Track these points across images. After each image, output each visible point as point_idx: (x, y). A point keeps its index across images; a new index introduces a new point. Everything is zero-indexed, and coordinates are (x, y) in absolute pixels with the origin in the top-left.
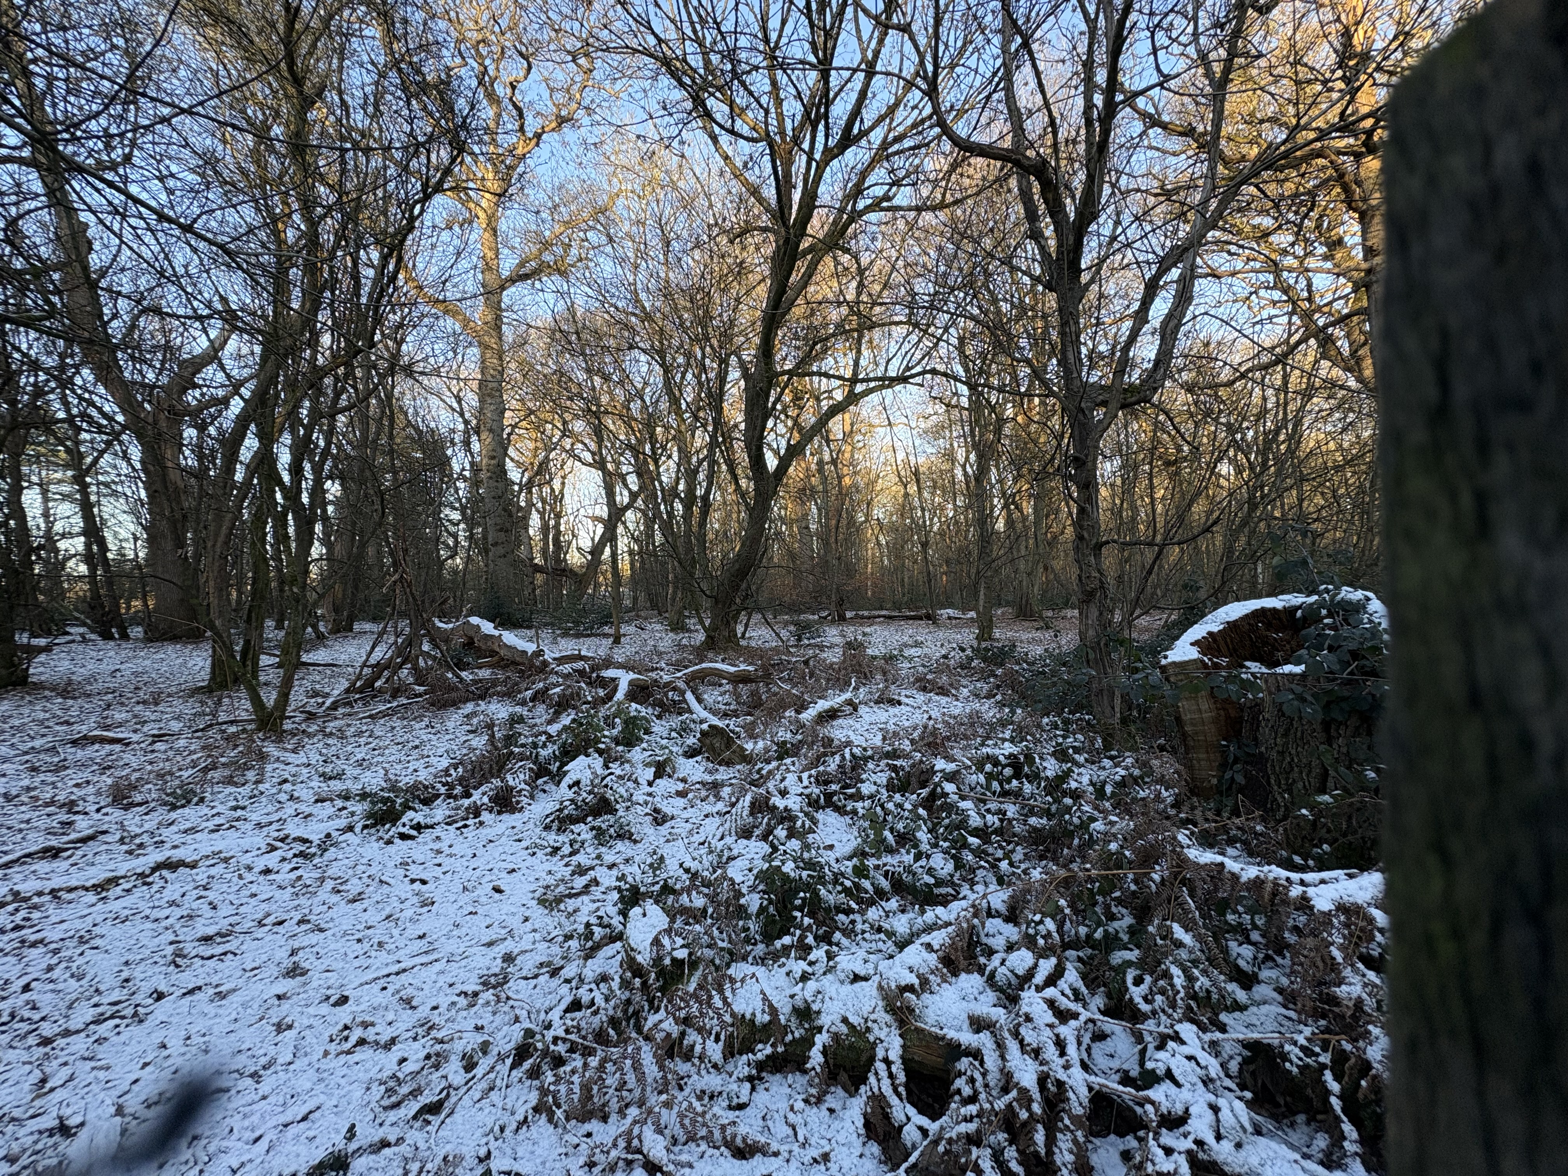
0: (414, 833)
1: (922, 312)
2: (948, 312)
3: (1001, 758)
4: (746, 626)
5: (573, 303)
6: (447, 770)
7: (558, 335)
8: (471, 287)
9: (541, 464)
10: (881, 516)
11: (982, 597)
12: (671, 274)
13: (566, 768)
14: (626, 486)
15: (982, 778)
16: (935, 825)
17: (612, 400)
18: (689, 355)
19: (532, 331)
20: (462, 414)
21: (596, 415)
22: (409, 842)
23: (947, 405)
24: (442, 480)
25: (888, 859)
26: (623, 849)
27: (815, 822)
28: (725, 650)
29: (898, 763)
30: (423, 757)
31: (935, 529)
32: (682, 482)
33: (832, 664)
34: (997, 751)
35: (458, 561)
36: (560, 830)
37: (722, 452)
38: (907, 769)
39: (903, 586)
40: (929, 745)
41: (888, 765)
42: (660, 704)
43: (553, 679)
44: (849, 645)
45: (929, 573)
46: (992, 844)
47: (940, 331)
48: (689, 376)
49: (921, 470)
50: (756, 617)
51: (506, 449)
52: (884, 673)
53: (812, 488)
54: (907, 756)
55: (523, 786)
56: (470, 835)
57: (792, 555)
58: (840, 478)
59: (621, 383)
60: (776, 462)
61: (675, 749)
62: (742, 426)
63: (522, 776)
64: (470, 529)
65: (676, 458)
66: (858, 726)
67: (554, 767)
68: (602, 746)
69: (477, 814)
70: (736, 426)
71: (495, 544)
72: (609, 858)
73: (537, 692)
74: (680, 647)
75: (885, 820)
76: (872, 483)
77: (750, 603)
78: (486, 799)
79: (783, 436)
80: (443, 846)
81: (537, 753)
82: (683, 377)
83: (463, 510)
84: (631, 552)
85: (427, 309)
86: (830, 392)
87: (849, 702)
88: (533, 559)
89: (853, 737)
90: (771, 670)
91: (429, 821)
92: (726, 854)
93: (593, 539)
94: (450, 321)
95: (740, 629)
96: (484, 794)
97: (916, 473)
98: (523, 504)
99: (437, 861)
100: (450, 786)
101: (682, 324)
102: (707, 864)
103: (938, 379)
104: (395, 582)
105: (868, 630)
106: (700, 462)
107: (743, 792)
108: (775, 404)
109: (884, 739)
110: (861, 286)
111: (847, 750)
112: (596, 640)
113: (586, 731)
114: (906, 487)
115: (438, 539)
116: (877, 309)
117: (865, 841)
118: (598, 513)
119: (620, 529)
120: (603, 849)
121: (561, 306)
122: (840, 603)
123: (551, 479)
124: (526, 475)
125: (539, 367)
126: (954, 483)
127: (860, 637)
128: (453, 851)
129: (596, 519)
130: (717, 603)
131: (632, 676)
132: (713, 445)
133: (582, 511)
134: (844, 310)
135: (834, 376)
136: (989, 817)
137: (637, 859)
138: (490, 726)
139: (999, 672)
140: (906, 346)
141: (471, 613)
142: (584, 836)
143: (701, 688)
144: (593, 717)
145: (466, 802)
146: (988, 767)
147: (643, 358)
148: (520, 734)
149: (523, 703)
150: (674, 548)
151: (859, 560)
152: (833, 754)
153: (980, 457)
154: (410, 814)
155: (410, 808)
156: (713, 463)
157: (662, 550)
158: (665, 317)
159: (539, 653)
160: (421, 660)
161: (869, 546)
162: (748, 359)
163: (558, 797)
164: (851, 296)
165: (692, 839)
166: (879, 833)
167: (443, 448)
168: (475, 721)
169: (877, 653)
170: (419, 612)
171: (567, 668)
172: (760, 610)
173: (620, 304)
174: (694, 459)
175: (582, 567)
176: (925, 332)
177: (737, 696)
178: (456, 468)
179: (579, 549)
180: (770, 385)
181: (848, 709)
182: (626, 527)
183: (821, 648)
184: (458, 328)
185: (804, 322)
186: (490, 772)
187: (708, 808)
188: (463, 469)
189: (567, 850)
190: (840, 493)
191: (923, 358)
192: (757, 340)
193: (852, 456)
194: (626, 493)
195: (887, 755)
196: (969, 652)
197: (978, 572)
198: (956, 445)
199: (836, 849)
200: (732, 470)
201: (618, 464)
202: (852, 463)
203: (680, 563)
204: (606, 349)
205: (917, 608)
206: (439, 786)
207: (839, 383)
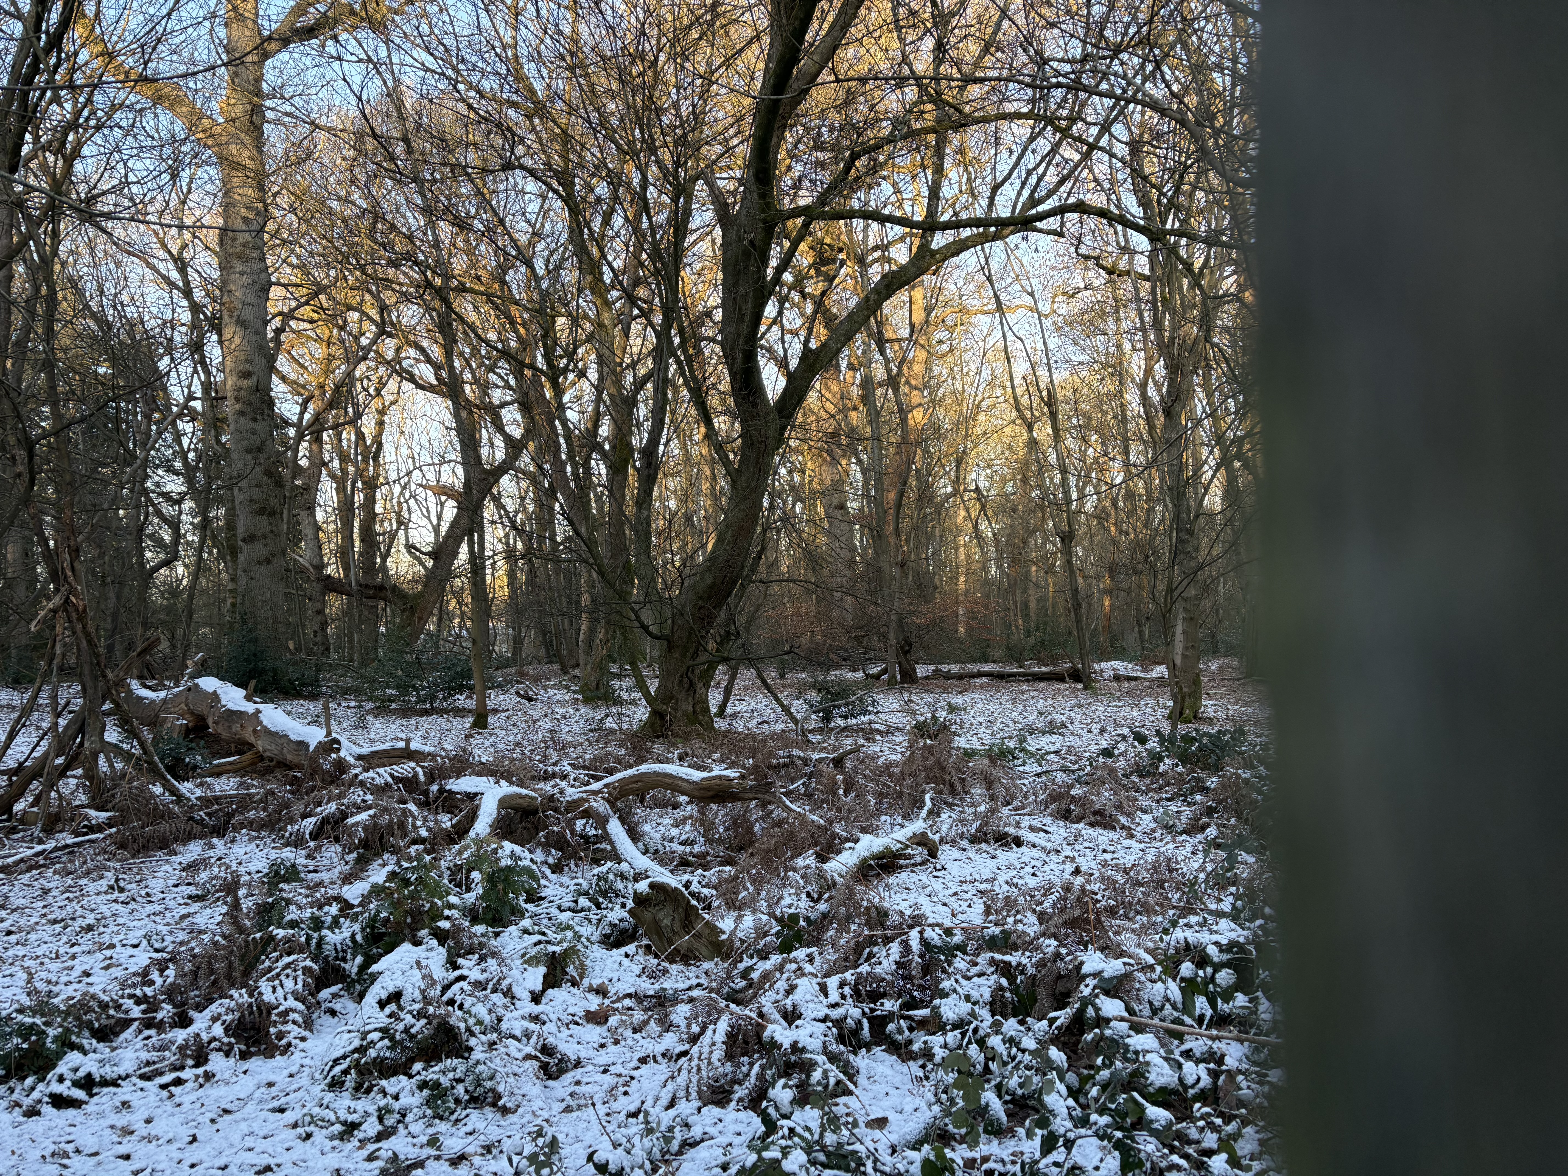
0: (79, 1094)
1: (1058, 93)
2: (1110, 95)
3: (1212, 950)
4: (728, 692)
5: (397, 81)
6: (145, 973)
7: (370, 144)
8: (204, 53)
9: (337, 388)
10: (983, 484)
11: (1179, 636)
12: (582, 27)
13: (375, 968)
14: (500, 428)
15: (1174, 990)
16: (1084, 1080)
17: (472, 266)
18: (615, 180)
19: (320, 135)
20: (187, 293)
21: (441, 294)
22: (71, 1113)
23: (1110, 272)
24: (148, 417)
25: (990, 1147)
26: (481, 1125)
27: (851, 1073)
28: (686, 738)
29: (1013, 958)
30: (101, 947)
31: (1089, 507)
32: (606, 420)
33: (889, 765)
34: (1205, 937)
35: (180, 570)
36: (360, 1089)
37: (679, 362)
38: (1031, 971)
39: (1026, 616)
40: (1072, 923)
41: (993, 962)
42: (558, 842)
43: (356, 795)
44: (921, 729)
45: (1075, 591)
46: (1193, 1119)
47: (1094, 130)
48: (618, 221)
49: (1060, 394)
50: (746, 676)
51: (272, 359)
52: (989, 784)
53: (853, 434)
54: (1030, 945)
55: (291, 1003)
56: (186, 1100)
57: (812, 558)
58: (903, 412)
59: (489, 233)
60: (782, 382)
61: (586, 930)
62: (718, 315)
63: (289, 984)
64: (202, 510)
65: (593, 374)
66: (937, 885)
67: (352, 966)
68: (445, 924)
69: (201, 1059)
70: (708, 314)
71: (250, 539)
72: (454, 1144)
73: (325, 821)
74: (600, 732)
75: (987, 1070)
76: (965, 422)
77: (734, 648)
78: (218, 1030)
79: (795, 333)
80: (135, 1119)
81: (321, 939)
82: (607, 222)
83: (189, 473)
84: (510, 555)
85: (122, 95)
86: (885, 248)
87: (921, 840)
88: (322, 566)
89: (927, 908)
90: (772, 777)
91: (109, 1072)
92: (679, 1135)
93: (436, 529)
94: (164, 117)
95: (714, 699)
96: (214, 1019)
97: (1051, 402)
98: (304, 463)
99: (122, 1150)
100: (151, 1005)
101: (604, 122)
102: (639, 1154)
103: (1092, 222)
104: (54, 611)
105: (958, 700)
106: (640, 385)
107: (712, 1014)
108: (779, 271)
109: (987, 912)
110: (940, 48)
111: (914, 934)
112: (441, 722)
113: (413, 897)
114: (1030, 428)
115: (141, 529)
116: (975, 91)
117: (947, 1113)
118: (447, 478)
119: (489, 511)
120: (442, 1127)
121: (374, 89)
122: (905, 650)
123: (359, 415)
124: (311, 407)
125: (334, 204)
126: (1124, 421)
127: (942, 715)
128: (154, 1129)
129: (442, 491)
130: (671, 648)
131: (506, 789)
132: (662, 351)
133: (417, 473)
134: (911, 93)
135: (891, 219)
136: (1189, 1067)
137: (507, 1144)
138: (231, 887)
139: (1212, 782)
140: (1030, 160)
141: (204, 670)
142: (406, 1100)
143: (639, 812)
144: (428, 868)
145: (180, 1035)
146: (1187, 968)
147: (532, 186)
148: (288, 902)
149: (297, 842)
150: (590, 544)
151: (940, 566)
152: (888, 940)
153: (1173, 368)
154: (73, 1058)
155: (73, 1047)
156: (663, 384)
157: (569, 550)
158: (571, 110)
159: (331, 745)
160: (102, 761)
161: (961, 541)
162: (731, 186)
163: (357, 1023)
164: (922, 64)
165: (615, 1106)
166: (972, 1096)
167: (152, 359)
168: (203, 876)
169: (976, 744)
170: (98, 668)
171: (382, 775)
172: (752, 662)
173: (486, 85)
174: (629, 379)
175: (414, 581)
176: (1065, 133)
177: (706, 825)
178: (177, 394)
179: (410, 547)
180: (769, 235)
181: (919, 853)
182: (500, 506)
183: (869, 734)
184: (179, 129)
185: (836, 118)
186: (229, 977)
187: (647, 1045)
188: (191, 397)
189: (371, 1128)
190: (905, 439)
191: (1061, 183)
192: (743, 151)
193: (929, 370)
194: (499, 442)
195: (992, 944)
196: (1153, 744)
197: (1170, 590)
198: (1127, 346)
199: (892, 1126)
200: (699, 398)
201: (485, 387)
202: (929, 384)
203: (601, 573)
204: (459, 170)
205: (1053, 659)
206: (128, 1003)
207: (899, 230)
